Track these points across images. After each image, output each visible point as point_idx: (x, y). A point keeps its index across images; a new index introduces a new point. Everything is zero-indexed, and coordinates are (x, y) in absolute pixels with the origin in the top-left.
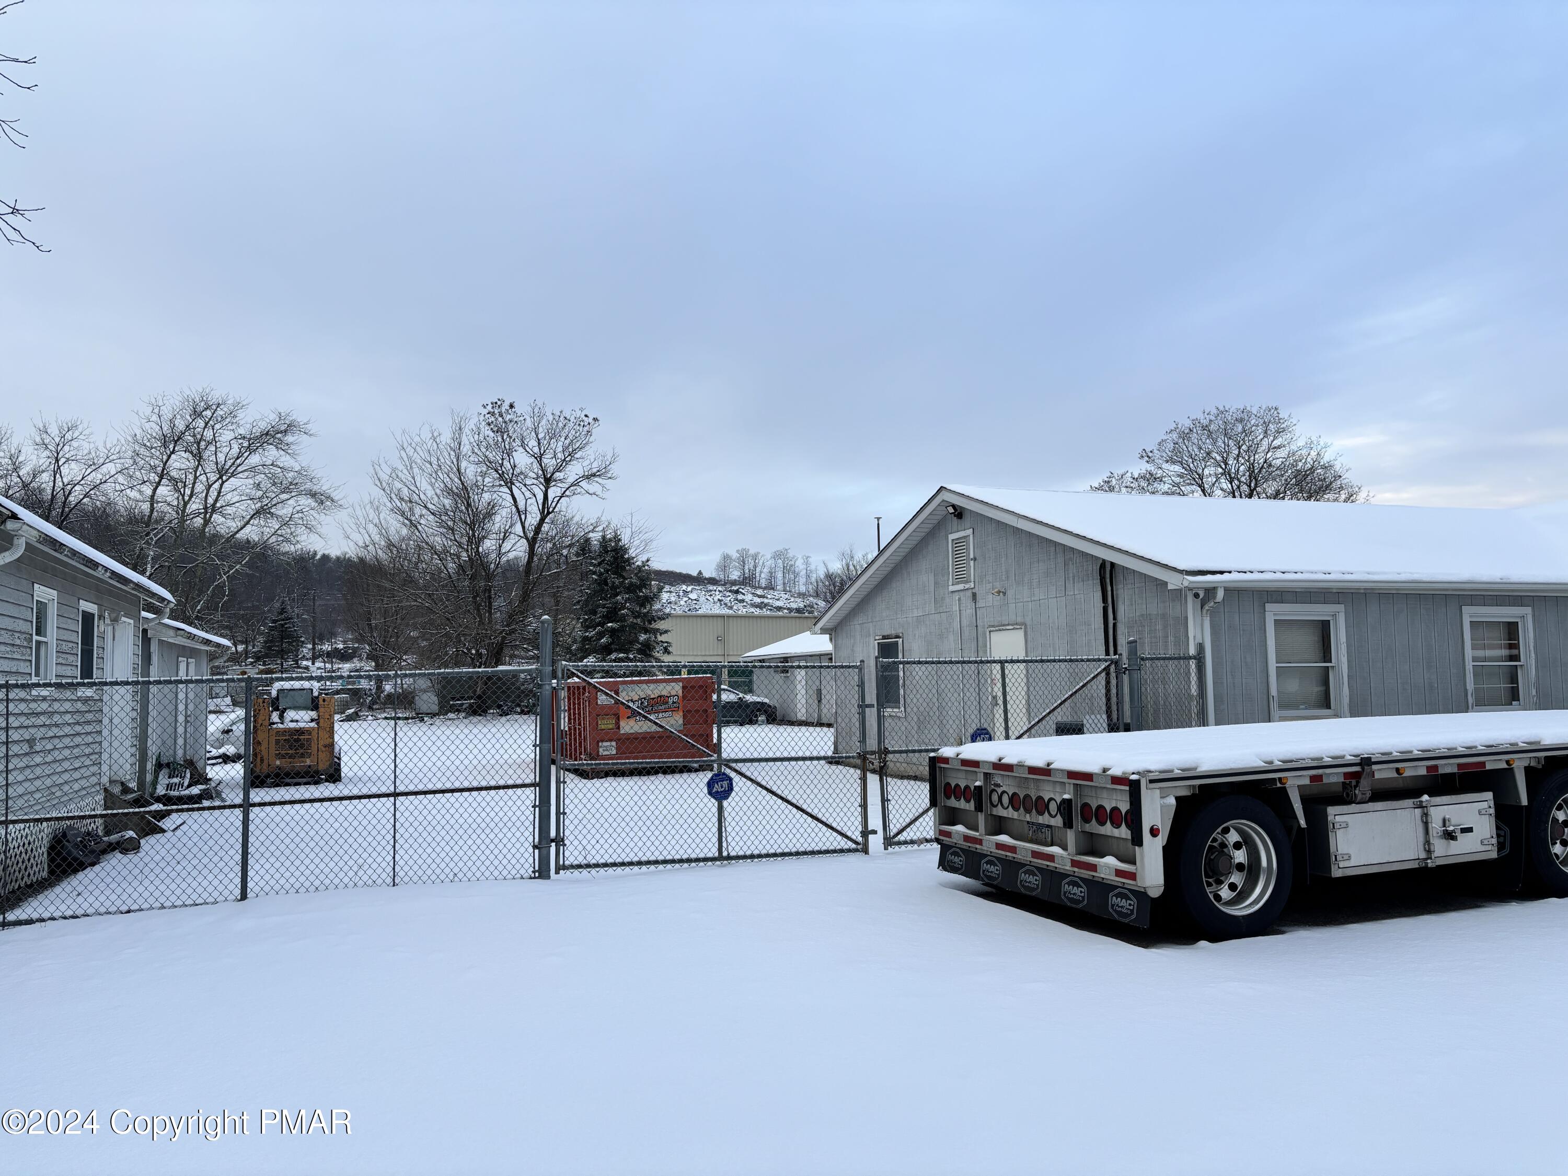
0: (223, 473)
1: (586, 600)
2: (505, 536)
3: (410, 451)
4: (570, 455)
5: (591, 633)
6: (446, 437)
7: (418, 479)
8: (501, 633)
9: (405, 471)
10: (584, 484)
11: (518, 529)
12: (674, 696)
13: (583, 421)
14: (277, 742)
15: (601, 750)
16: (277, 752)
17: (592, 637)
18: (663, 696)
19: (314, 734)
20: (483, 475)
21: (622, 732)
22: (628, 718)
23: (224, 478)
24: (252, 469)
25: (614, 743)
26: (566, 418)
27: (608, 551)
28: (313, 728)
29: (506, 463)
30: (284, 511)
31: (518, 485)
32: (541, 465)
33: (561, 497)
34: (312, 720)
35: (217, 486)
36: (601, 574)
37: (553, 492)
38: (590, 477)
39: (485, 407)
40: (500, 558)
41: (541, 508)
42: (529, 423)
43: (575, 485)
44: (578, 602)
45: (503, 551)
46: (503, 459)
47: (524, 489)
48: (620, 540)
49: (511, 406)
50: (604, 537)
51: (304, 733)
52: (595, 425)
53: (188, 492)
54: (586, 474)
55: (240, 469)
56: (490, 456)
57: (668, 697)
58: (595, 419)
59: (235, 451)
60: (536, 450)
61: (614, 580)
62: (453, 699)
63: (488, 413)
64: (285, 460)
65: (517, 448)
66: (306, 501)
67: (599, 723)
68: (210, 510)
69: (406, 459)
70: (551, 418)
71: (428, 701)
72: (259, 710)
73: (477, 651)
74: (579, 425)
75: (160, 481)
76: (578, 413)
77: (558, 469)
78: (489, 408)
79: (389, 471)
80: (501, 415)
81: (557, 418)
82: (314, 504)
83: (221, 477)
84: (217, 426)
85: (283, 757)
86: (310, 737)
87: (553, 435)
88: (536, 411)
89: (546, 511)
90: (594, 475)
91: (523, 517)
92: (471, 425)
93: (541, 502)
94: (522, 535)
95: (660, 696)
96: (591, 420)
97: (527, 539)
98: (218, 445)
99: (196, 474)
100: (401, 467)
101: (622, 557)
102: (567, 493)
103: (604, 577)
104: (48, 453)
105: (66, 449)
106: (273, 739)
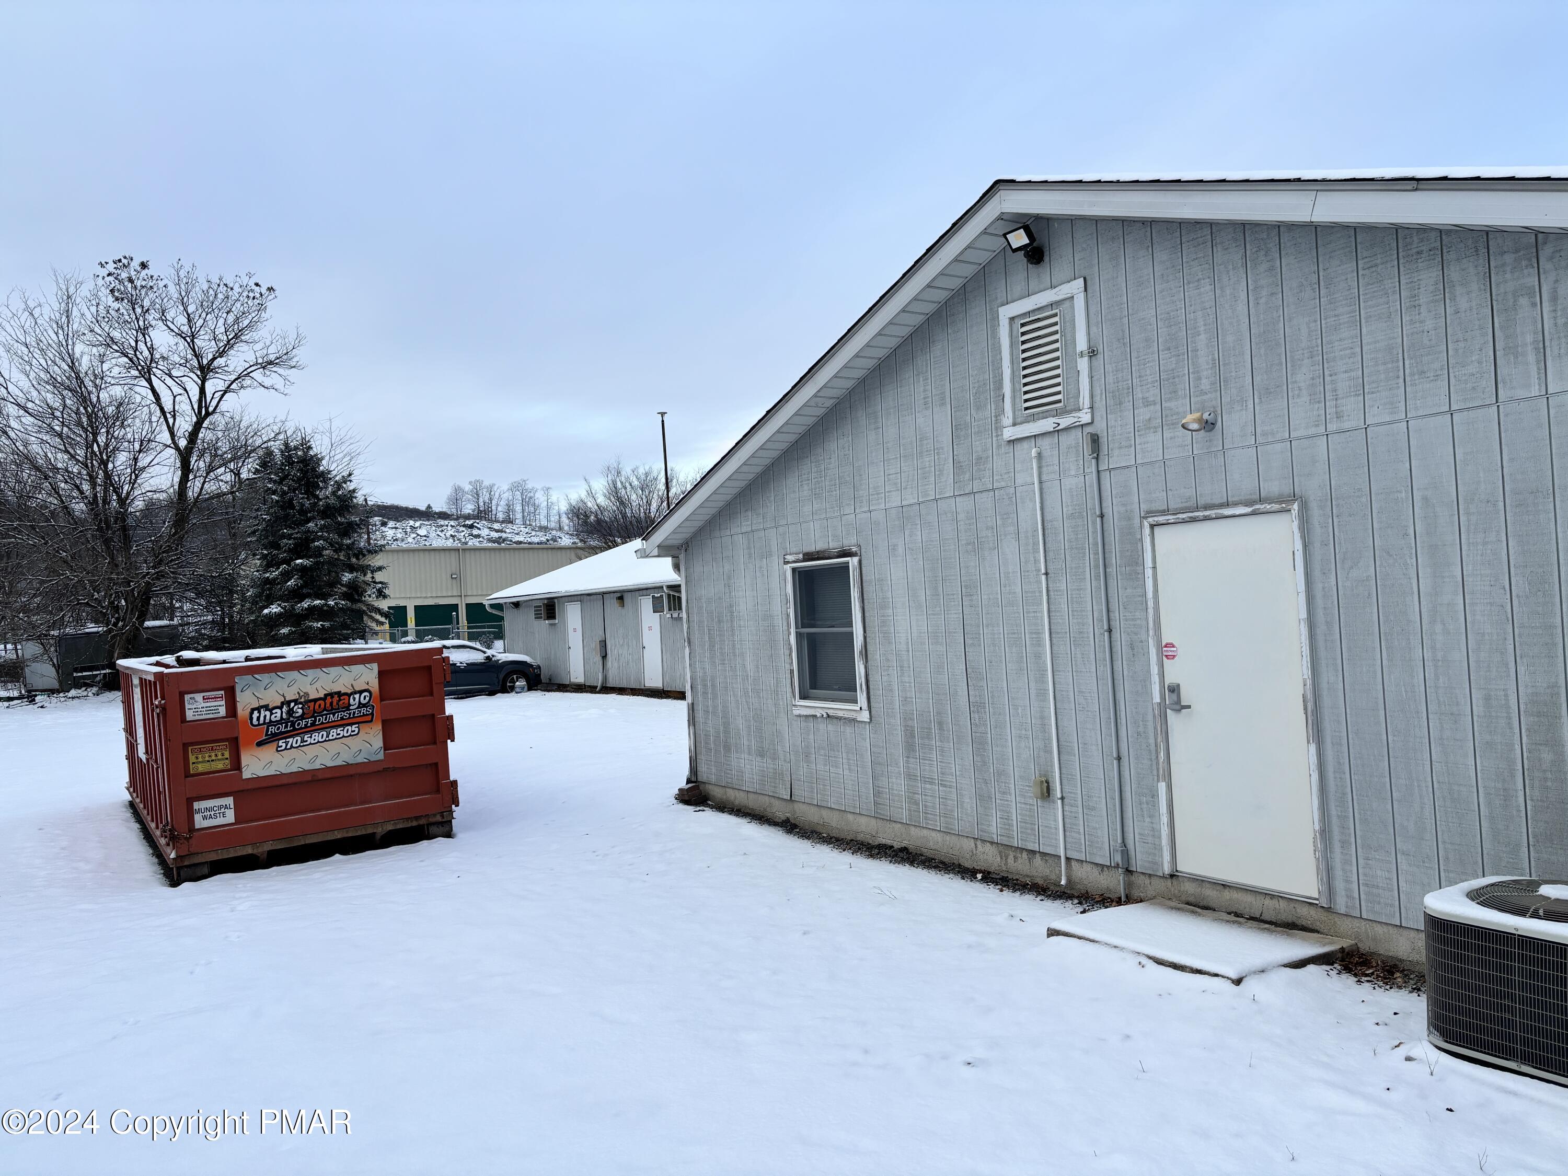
1: (264, 529)
2: (145, 444)
4: (236, 337)
5: (274, 574)
8: (144, 577)
10: (257, 375)
11: (165, 437)
12: (361, 692)
13: (252, 291)
15: (198, 818)
17: (275, 579)
18: (339, 694)
20: (102, 359)
21: (246, 774)
22: (260, 744)
25: (229, 801)
26: (226, 285)
27: (294, 462)
29: (141, 346)
31: (158, 372)
32: (194, 350)
33: (225, 392)
36: (284, 493)
37: (213, 385)
38: (267, 364)
39: (102, 266)
40: (137, 476)
41: (196, 407)
42: (173, 290)
43: (245, 375)
44: (254, 532)
45: (140, 464)
46: (137, 342)
47: (169, 381)
48: (310, 448)
49: (144, 266)
50: (286, 445)
52: (270, 297)
54: (260, 361)
56: (116, 334)
57: (349, 695)
58: (270, 289)
60: (185, 329)
61: (301, 499)
62: (75, 670)
63: (109, 275)
65: (153, 323)
67: (192, 759)
70: (205, 286)
71: (43, 673)
73: (112, 603)
74: (248, 297)
76: (245, 280)
77: (221, 354)
78: (111, 267)
80: (131, 280)
81: (215, 287)
87: (207, 306)
88: (182, 274)
89: (203, 413)
90: (270, 363)
91: (171, 421)
92: (85, 292)
93: (195, 398)
94: (169, 442)
95: (331, 695)
96: (264, 290)
97: (177, 448)
101: (314, 469)
102: (234, 386)
103: (287, 497)
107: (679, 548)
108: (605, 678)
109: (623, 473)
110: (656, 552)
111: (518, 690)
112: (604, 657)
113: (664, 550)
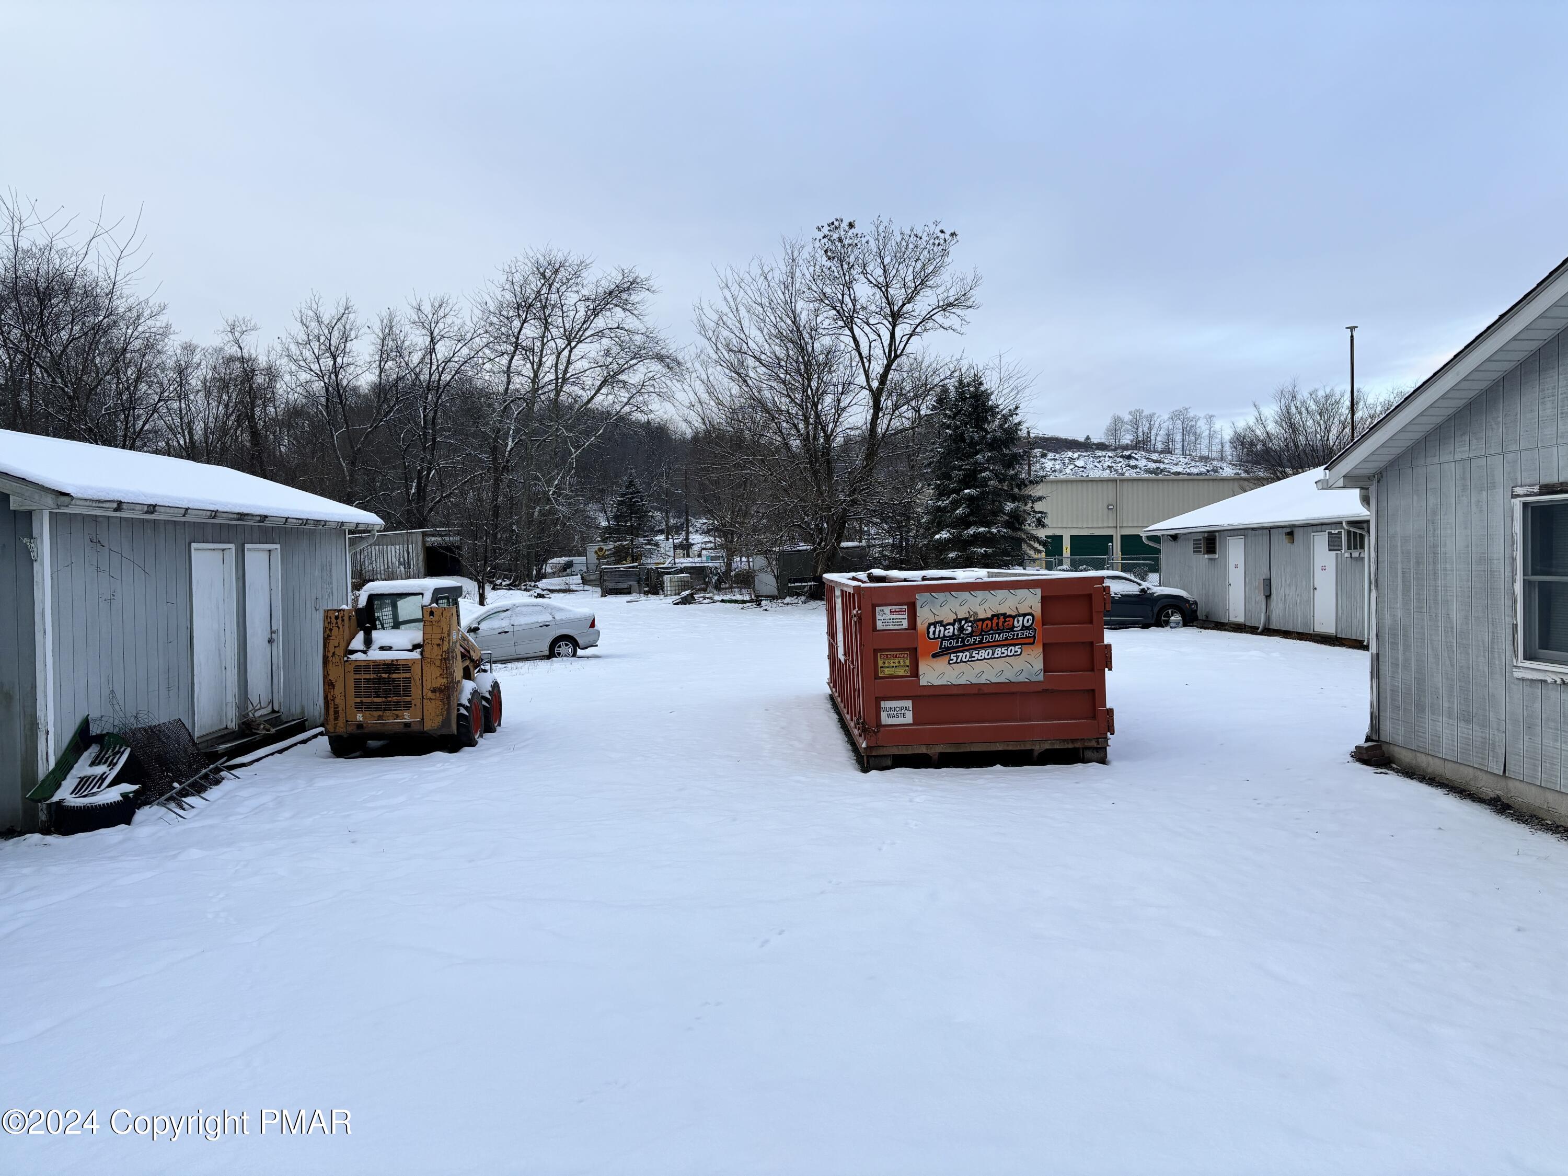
0: (572, 338)
1: (939, 462)
2: (847, 386)
3: (735, 288)
4: (922, 283)
5: (945, 502)
6: (779, 275)
7: (746, 324)
8: (842, 504)
9: (731, 315)
10: (938, 317)
11: (861, 380)
12: (1024, 615)
13: (938, 238)
14: (357, 683)
15: (884, 715)
16: (358, 700)
17: (945, 507)
18: (1004, 615)
19: (416, 670)
20: (816, 312)
21: (923, 682)
22: (934, 656)
23: (573, 344)
24: (600, 334)
25: (908, 704)
26: (916, 235)
27: (966, 397)
28: (414, 661)
29: (847, 299)
30: (634, 378)
31: (860, 323)
32: (887, 298)
33: (911, 335)
34: (415, 647)
35: (566, 353)
36: (957, 427)
37: (902, 330)
38: (947, 307)
39: (819, 230)
40: (839, 416)
41: (887, 351)
42: (873, 245)
43: (928, 319)
44: (929, 464)
45: (842, 405)
46: (843, 295)
47: (867, 329)
48: (981, 384)
49: (851, 225)
50: (961, 381)
51: (398, 669)
52: (953, 242)
53: (536, 360)
54: (942, 303)
55: (588, 333)
56: (827, 290)
57: (1013, 617)
58: (953, 235)
59: (582, 313)
60: (881, 280)
61: (971, 433)
62: (790, 581)
63: (824, 237)
64: (631, 322)
65: (856, 277)
66: (656, 367)
67: (880, 663)
68: (562, 381)
69: (730, 300)
70: (899, 239)
71: (767, 582)
72: (331, 630)
73: (817, 525)
74: (934, 244)
75: (515, 351)
76: (932, 228)
77: (909, 300)
78: (825, 230)
79: (715, 317)
80: (840, 240)
81: (906, 238)
82: (665, 370)
83: (569, 344)
84: (563, 289)
85: (370, 707)
86: (408, 675)
87: (900, 257)
88: (881, 229)
89: (893, 355)
90: (950, 305)
91: (867, 365)
92: (805, 254)
93: (886, 343)
94: (865, 384)
95: (997, 616)
96: (947, 236)
97: (871, 389)
98: (565, 308)
99: (543, 341)
100: (726, 310)
101: (984, 404)
102: (918, 329)
103: (959, 431)
104: (424, 332)
105: (441, 325)
106: (352, 677)
107: (1370, 478)
108: (1268, 619)
109: (1299, 397)
110: (1341, 483)
111: (1172, 625)
112: (1268, 597)
113: (1350, 481)
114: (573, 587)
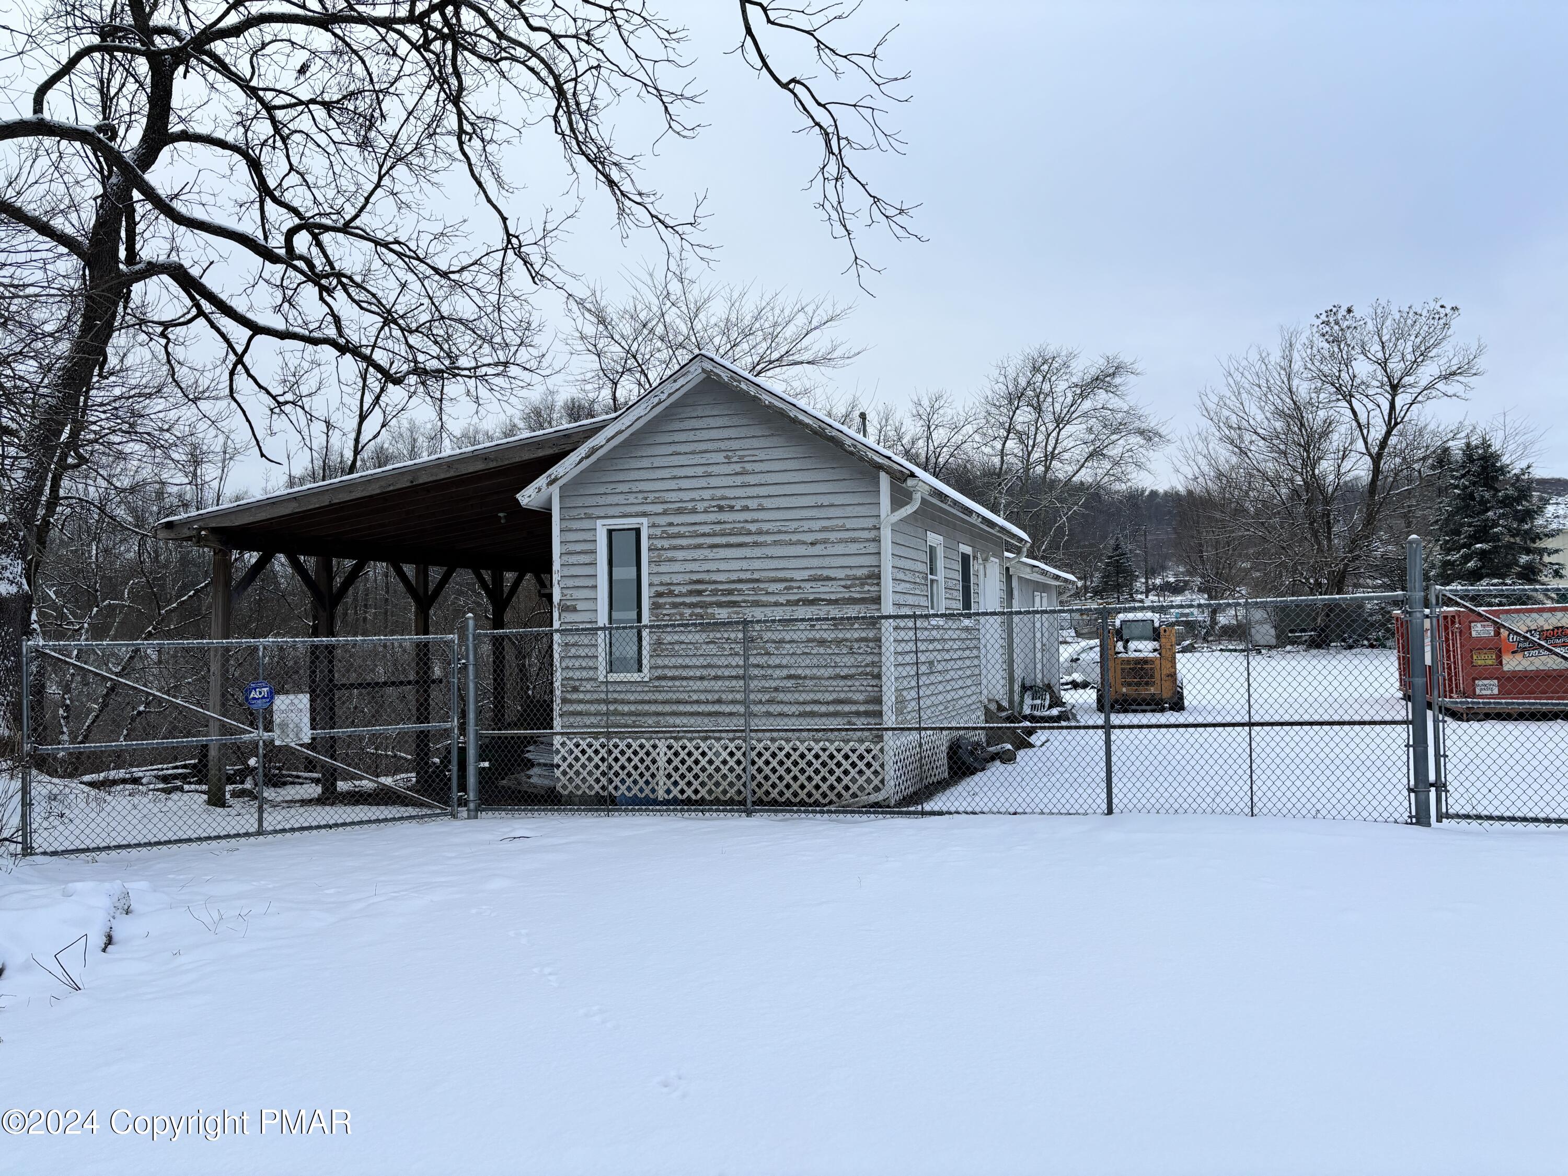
0: (1060, 422)
1: (1446, 519)
2: (1345, 454)
3: (1237, 376)
4: (1422, 355)
5: (1455, 557)
6: (1276, 357)
7: (1246, 405)
8: (1343, 560)
9: (1233, 398)
10: (1440, 385)
11: (1360, 446)
13: (1438, 313)
14: (1123, 669)
15: (1478, 687)
16: (1123, 680)
17: (1456, 561)
19: (1158, 662)
20: (1318, 391)
21: (1506, 668)
22: (1513, 653)
23: (1061, 426)
24: (1085, 415)
25: (1495, 682)
26: (1416, 313)
27: (1474, 460)
28: (1156, 658)
29: (1344, 375)
30: (1114, 451)
31: (1358, 396)
32: (1386, 371)
33: (1412, 404)
34: (1155, 650)
35: (1054, 434)
36: (1466, 487)
37: (1401, 400)
38: (1447, 377)
39: (1318, 317)
40: (1339, 479)
41: (1386, 419)
42: (1371, 326)
43: (1429, 388)
44: (1436, 522)
45: (1343, 471)
46: (1340, 371)
47: (1366, 400)
48: (1489, 446)
49: (1349, 311)
50: (1468, 445)
51: (1147, 662)
52: (1455, 316)
53: (1031, 443)
54: (1443, 374)
55: (1074, 416)
56: (1326, 369)
58: (1454, 308)
59: (1069, 400)
60: (1380, 355)
61: (1483, 493)
62: (1292, 631)
63: (1322, 323)
64: (1114, 402)
65: (1356, 356)
66: (1136, 440)
67: (1476, 657)
68: (1050, 457)
69: (1233, 385)
70: (1397, 316)
71: (1265, 632)
73: (1316, 580)
74: (1433, 318)
75: (1008, 435)
76: (1432, 305)
77: (1407, 373)
78: (1323, 317)
79: (1216, 400)
80: (1337, 323)
81: (1405, 315)
82: (1142, 442)
83: (1058, 426)
84: (1053, 379)
85: (1129, 684)
86: (1153, 666)
87: (1400, 335)
88: (1379, 311)
89: (1392, 423)
90: (1454, 374)
91: (1365, 432)
92: (1303, 339)
93: (1386, 413)
94: (1364, 451)
95: (1558, 627)
96: (1448, 310)
97: (1370, 455)
98: (1055, 395)
99: (1037, 425)
100: (1228, 394)
101: (1493, 465)
102: (1420, 399)
103: (1469, 490)
104: (922, 422)
105: (935, 416)
106: (1119, 667)
114: (1069, 640)
